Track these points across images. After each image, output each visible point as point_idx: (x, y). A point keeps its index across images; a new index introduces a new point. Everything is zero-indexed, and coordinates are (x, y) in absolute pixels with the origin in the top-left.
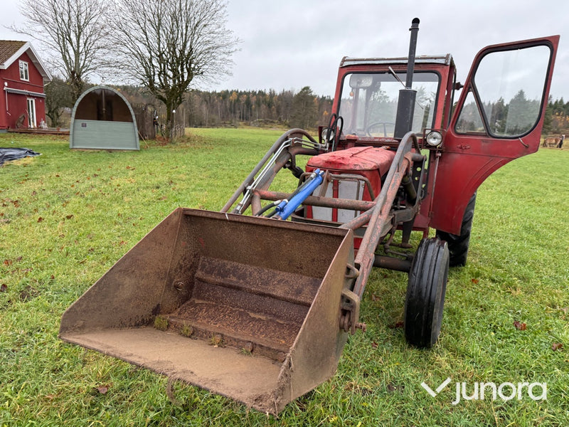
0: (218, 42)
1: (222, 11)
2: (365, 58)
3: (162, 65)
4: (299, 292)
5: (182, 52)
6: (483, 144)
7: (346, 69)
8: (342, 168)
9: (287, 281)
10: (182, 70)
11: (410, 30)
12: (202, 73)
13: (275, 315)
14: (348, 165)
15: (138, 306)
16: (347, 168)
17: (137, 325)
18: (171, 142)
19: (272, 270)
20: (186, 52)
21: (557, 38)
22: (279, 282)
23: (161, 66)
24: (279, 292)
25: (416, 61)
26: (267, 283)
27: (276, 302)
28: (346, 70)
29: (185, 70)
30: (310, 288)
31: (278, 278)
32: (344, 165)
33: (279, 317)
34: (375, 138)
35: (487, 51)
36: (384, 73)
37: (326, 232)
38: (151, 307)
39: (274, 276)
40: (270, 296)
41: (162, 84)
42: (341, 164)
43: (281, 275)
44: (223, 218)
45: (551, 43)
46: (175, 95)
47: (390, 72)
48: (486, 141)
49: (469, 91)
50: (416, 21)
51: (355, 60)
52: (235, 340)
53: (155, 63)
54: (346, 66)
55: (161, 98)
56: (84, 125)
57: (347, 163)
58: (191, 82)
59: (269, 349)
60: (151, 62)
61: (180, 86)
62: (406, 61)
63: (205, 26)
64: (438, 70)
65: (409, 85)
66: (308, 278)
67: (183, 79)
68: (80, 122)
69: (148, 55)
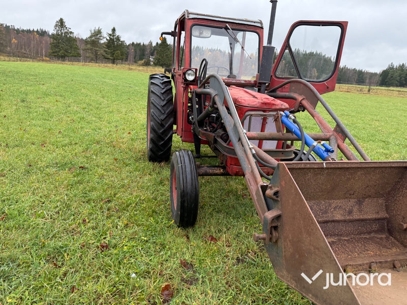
4: (350, 212)
9: (341, 206)
13: (338, 235)
14: (278, 105)
16: (278, 107)
19: (328, 201)
21: (347, 23)
22: (335, 208)
24: (338, 217)
26: (326, 212)
27: (336, 224)
28: (192, 22)
30: (357, 207)
31: (333, 205)
32: (275, 105)
33: (341, 235)
36: (222, 28)
39: (330, 205)
40: (333, 221)
42: (273, 104)
43: (335, 203)
45: (342, 26)
47: (226, 28)
49: (286, 49)
52: (360, 265)
64: (258, 31)
65: (270, 42)
66: (354, 200)
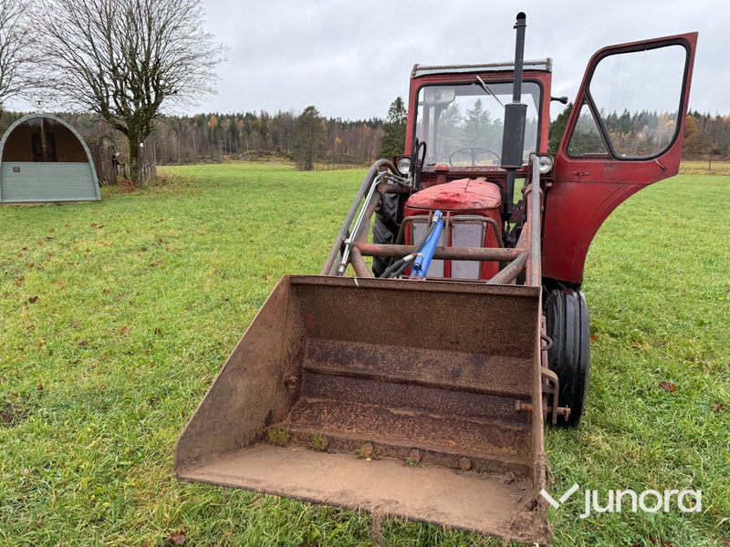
0: (195, 51)
1: (197, 8)
2: (444, 65)
3: (118, 83)
4: (456, 374)
5: (145, 64)
6: (606, 169)
7: (420, 79)
8: (457, 207)
9: (437, 362)
10: (148, 89)
11: (515, 27)
12: (175, 92)
13: (425, 408)
14: (465, 203)
15: (251, 418)
16: (465, 207)
17: (252, 444)
18: (141, 187)
19: (414, 349)
20: (151, 64)
21: (695, 35)
22: (426, 363)
23: (116, 84)
24: (427, 377)
25: (525, 67)
26: (408, 367)
27: (425, 390)
28: (420, 82)
29: (152, 89)
30: (471, 367)
31: (423, 358)
32: (460, 203)
33: (431, 410)
34: (467, 168)
35: (604, 53)
36: (470, 84)
37: (504, 292)
38: (264, 415)
39: (417, 357)
40: (416, 383)
41: (120, 108)
42: (456, 202)
43: (426, 354)
44: (350, 284)
45: (687, 42)
46: (141, 123)
47: (478, 83)
48: (611, 165)
49: (583, 104)
50: (521, 16)
51: (431, 68)
52: (393, 448)
53: (107, 80)
54: (420, 77)
55: (120, 128)
56: (17, 170)
57: (463, 200)
58: (161, 105)
59: (445, 455)
60: (101, 79)
61: (146, 110)
62: (512, 68)
63: (175, 28)
64: (539, 78)
65: (517, 98)
66: (466, 356)
67: (149, 101)
68: (10, 165)
69: (96, 69)
